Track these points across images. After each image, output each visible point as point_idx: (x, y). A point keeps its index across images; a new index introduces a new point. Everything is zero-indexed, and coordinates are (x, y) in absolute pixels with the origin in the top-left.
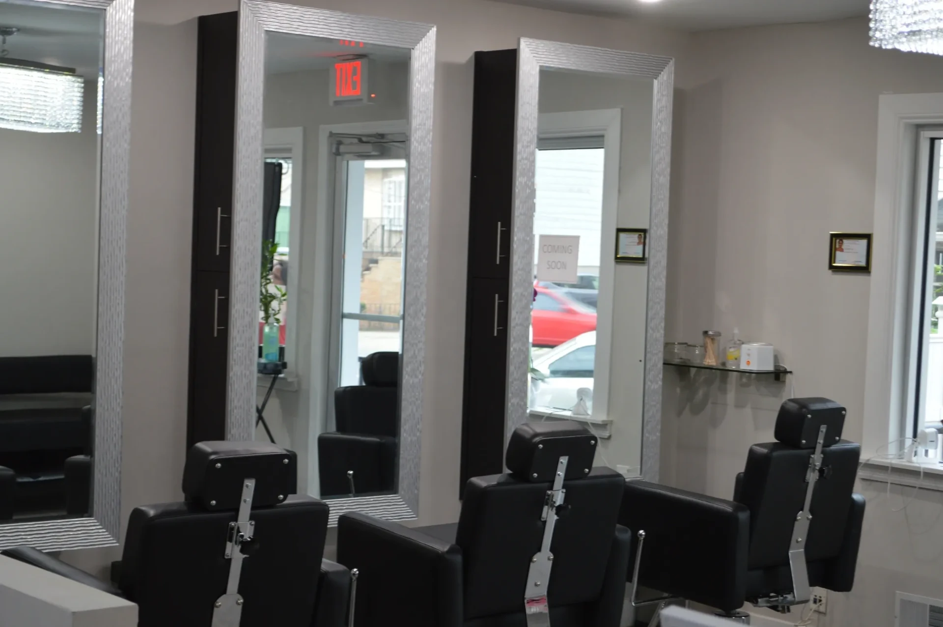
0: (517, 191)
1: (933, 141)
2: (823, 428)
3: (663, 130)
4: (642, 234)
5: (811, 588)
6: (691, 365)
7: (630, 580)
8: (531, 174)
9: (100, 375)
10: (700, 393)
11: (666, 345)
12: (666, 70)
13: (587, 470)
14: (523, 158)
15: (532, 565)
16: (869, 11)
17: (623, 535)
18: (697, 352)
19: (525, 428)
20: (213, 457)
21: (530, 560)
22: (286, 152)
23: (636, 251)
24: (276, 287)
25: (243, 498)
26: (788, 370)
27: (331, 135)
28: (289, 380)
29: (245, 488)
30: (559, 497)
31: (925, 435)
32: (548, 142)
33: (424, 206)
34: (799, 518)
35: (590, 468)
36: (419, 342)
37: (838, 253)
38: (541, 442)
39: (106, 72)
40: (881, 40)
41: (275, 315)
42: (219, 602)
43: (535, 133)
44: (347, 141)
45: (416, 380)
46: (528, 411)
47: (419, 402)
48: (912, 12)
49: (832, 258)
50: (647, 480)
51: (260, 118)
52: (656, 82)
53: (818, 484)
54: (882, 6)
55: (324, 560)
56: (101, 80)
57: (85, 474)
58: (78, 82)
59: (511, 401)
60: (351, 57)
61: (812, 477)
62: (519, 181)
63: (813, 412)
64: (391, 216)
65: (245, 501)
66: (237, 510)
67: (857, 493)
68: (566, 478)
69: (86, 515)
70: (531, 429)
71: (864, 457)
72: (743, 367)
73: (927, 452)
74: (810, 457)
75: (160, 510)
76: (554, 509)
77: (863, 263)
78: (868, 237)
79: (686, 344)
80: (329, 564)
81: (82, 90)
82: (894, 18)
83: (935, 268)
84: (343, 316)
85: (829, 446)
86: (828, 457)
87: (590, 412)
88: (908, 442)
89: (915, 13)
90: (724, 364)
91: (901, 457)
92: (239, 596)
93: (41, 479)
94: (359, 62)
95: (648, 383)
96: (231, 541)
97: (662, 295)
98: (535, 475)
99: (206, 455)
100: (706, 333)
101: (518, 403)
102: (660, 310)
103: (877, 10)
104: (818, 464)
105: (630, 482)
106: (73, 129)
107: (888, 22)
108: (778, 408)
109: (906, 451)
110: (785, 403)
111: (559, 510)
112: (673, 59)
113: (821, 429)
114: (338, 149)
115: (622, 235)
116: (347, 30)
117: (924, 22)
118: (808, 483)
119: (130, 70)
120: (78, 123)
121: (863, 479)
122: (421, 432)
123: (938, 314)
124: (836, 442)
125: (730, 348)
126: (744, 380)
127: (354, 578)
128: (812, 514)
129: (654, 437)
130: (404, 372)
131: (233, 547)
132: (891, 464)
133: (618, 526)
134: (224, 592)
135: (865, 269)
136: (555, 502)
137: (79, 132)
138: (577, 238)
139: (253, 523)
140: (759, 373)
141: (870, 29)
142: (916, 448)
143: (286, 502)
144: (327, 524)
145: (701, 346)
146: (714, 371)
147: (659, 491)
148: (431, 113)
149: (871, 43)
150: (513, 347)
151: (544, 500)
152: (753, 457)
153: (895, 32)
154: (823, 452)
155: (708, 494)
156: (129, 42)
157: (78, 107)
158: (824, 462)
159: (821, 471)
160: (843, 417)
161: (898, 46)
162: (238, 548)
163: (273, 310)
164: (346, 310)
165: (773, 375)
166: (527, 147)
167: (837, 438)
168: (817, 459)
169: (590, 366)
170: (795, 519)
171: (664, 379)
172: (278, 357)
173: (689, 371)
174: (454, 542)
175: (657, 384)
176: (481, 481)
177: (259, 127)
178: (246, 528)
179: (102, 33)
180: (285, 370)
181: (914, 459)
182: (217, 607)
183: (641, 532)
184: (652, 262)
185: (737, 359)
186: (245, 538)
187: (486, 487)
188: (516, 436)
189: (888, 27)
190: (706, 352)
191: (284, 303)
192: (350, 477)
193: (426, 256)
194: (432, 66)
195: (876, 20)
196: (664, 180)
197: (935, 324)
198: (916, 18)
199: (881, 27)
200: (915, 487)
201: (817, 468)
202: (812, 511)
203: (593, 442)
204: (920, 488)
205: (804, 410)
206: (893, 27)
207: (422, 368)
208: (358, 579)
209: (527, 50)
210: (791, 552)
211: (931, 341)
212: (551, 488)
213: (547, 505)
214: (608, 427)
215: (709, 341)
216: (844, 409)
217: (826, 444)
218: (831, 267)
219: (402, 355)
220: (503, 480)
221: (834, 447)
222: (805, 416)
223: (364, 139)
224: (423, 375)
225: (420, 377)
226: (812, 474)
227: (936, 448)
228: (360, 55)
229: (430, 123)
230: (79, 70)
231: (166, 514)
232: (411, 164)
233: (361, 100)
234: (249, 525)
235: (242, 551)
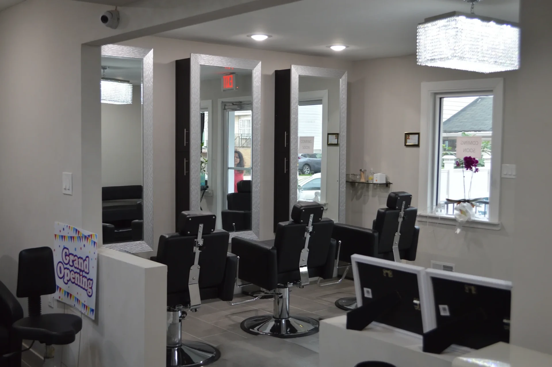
0: (292, 120)
1: (441, 98)
2: (404, 202)
3: (344, 97)
4: (337, 135)
5: (401, 260)
6: (355, 182)
7: (336, 259)
8: (296, 114)
9: (145, 190)
10: (359, 192)
11: (347, 175)
12: (344, 75)
13: (320, 219)
14: (294, 108)
15: (301, 253)
16: (417, 52)
17: (334, 242)
18: (358, 177)
19: (298, 204)
20: (188, 216)
21: (301, 252)
22: (206, 109)
23: (335, 142)
24: (204, 159)
25: (199, 231)
26: (391, 183)
27: (222, 102)
28: (210, 192)
29: (199, 227)
30: (310, 229)
31: (440, 204)
32: (303, 102)
33: (259, 126)
34: (396, 235)
35: (321, 218)
36: (258, 175)
37: (408, 140)
38: (304, 209)
39: (144, 81)
40: (421, 62)
41: (203, 169)
42: (192, 268)
43: (298, 99)
44: (228, 104)
45: (257, 190)
46: (298, 201)
47: (258, 197)
48: (432, 52)
49: (406, 142)
50: (341, 223)
51: (199, 96)
52: (341, 80)
53: (403, 222)
54: (421, 51)
55: (228, 253)
56: (142, 84)
57: (140, 226)
58: (131, 86)
59: (292, 196)
60: (229, 74)
61: (400, 220)
62: (292, 116)
63: (401, 197)
64: (242, 133)
65: (200, 232)
66: (197, 235)
67: (416, 226)
68: (313, 222)
69: (141, 240)
70: (300, 204)
71: (419, 213)
72: (375, 182)
73: (441, 210)
74: (399, 213)
75: (170, 236)
76: (309, 233)
77: (417, 143)
78: (418, 134)
79: (354, 174)
80: (229, 254)
81: (132, 88)
82: (425, 55)
83: (443, 146)
84: (229, 168)
85: (406, 209)
86: (406, 213)
87: (319, 200)
88: (434, 207)
89: (433, 53)
90: (368, 181)
91: (432, 213)
92: (199, 266)
93: (120, 231)
94: (232, 75)
95: (341, 189)
96: (195, 246)
97: (345, 157)
98: (302, 221)
99: (186, 216)
100: (361, 170)
101: (294, 197)
102: (344, 162)
103: (419, 52)
104: (402, 215)
105: (335, 224)
106: (129, 103)
107: (423, 56)
108: (387, 196)
109: (433, 210)
110: (390, 194)
111: (311, 233)
112: (347, 71)
113: (403, 203)
114: (225, 107)
115: (330, 136)
116: (211, 62)
117: (436, 56)
118: (399, 222)
119: (152, 80)
120: (131, 101)
121: (419, 221)
122: (259, 208)
123: (444, 162)
124: (409, 207)
125: (370, 175)
126: (375, 187)
127: (238, 260)
128: (400, 233)
129: (343, 208)
130: (253, 187)
131: (196, 248)
132: (428, 215)
133: (332, 239)
134: (193, 264)
135: (418, 146)
136: (309, 231)
137: (132, 104)
138: (313, 137)
139: (203, 239)
140: (380, 184)
141: (417, 58)
142: (437, 209)
143: (214, 232)
144: (228, 242)
145: (359, 175)
146: (364, 184)
147: (346, 227)
148: (260, 93)
149: (418, 64)
150: (292, 177)
151: (305, 230)
152: (379, 214)
153: (426, 59)
154: (404, 211)
155: (363, 227)
156: (152, 70)
157: (131, 95)
158: (405, 214)
159: (403, 218)
160: (411, 198)
161: (427, 64)
162: (198, 249)
163: (202, 167)
164: (230, 166)
165: (385, 185)
166: (295, 104)
167: (409, 206)
168: (402, 213)
169: (319, 186)
170: (395, 235)
171: (346, 187)
172: (205, 184)
173: (355, 184)
174: (273, 245)
175: (344, 189)
176: (283, 224)
177: (199, 100)
178: (200, 241)
179: (142, 67)
180: (208, 189)
181: (437, 213)
182: (191, 269)
183: (340, 241)
184: (341, 145)
185: (373, 179)
186: (200, 245)
187: (284, 226)
188: (295, 208)
189: (423, 58)
190: (361, 177)
191: (207, 164)
192: (234, 226)
193: (260, 144)
194: (260, 76)
195: (419, 56)
196: (344, 115)
197: (443, 166)
198: (433, 54)
199: (421, 58)
200: (437, 223)
201: (402, 217)
202: (400, 232)
203: (322, 209)
204: (439, 223)
205: (397, 196)
206: (425, 58)
207: (259, 185)
208: (239, 260)
209: (294, 69)
210: (393, 247)
211: (442, 171)
212: (308, 226)
213: (306, 232)
214: (326, 205)
215: (362, 173)
216: (411, 195)
217: (405, 208)
218: (406, 145)
219: (252, 181)
220: (290, 223)
221: (408, 209)
222: (397, 198)
223: (234, 103)
224: (259, 187)
225: (259, 188)
226: (400, 219)
227: (444, 209)
228: (232, 73)
229: (260, 96)
230: (131, 81)
231: (172, 237)
232: (253, 111)
233: (233, 89)
234: (201, 241)
235: (199, 249)
